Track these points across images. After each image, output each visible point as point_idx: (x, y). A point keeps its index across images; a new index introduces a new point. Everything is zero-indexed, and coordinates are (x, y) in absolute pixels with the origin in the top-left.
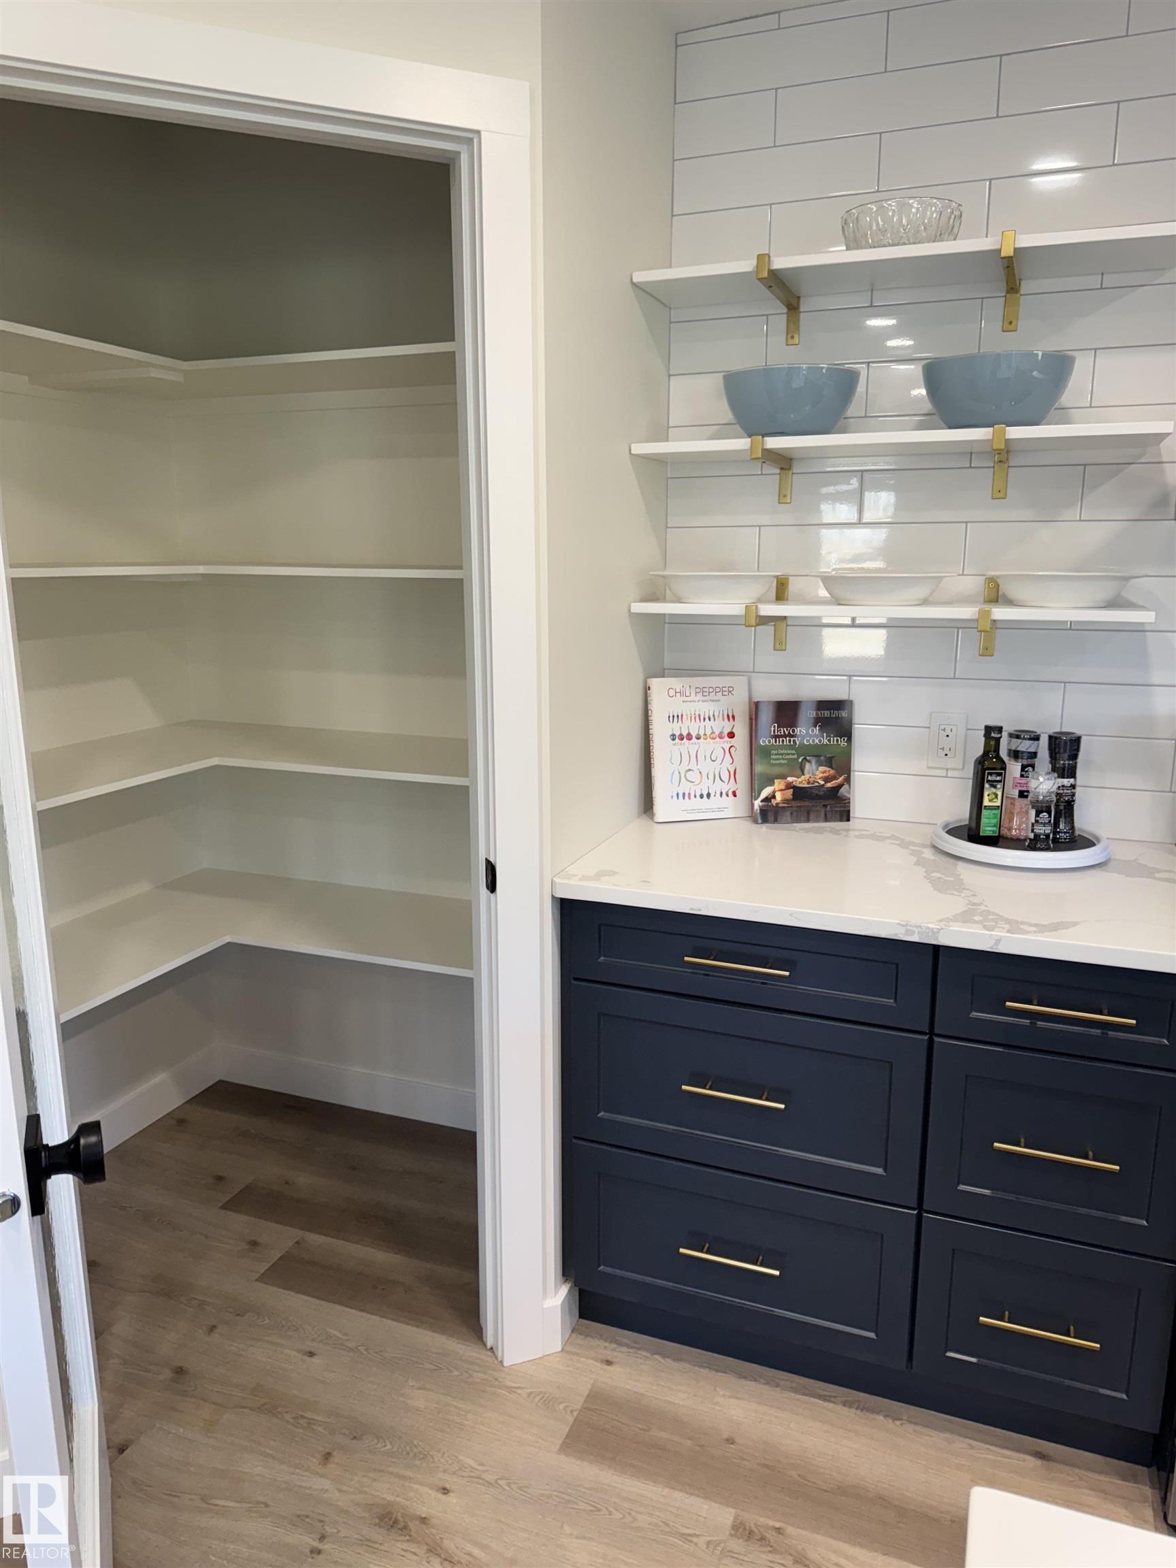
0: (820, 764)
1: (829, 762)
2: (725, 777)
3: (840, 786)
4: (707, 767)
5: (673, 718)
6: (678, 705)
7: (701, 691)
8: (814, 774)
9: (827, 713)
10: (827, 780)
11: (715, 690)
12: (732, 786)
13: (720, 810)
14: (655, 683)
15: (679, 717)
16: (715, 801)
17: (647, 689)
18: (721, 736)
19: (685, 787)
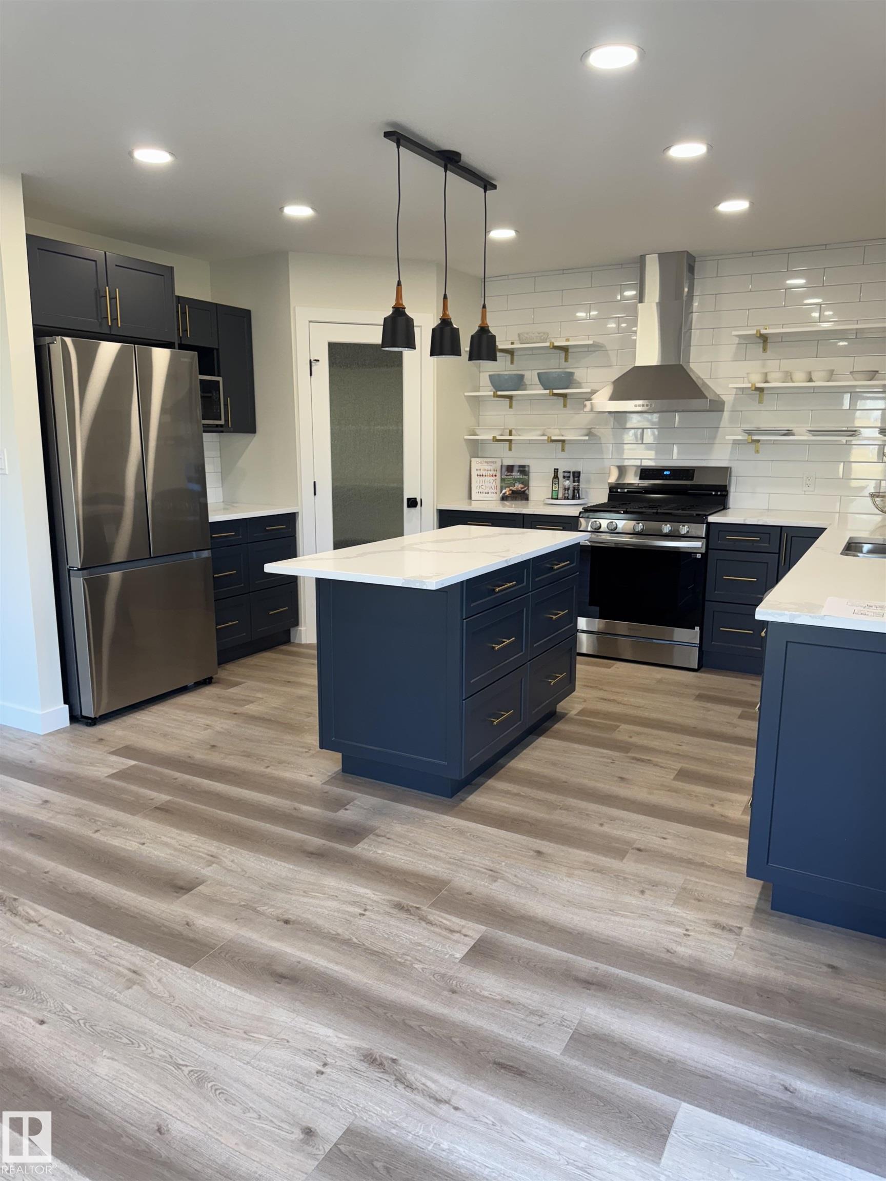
0: (519, 484)
1: (522, 483)
2: (493, 488)
3: (525, 490)
4: (487, 484)
5: (478, 470)
6: (479, 466)
7: (486, 462)
8: (518, 486)
9: (521, 469)
10: (522, 488)
11: (491, 462)
12: (495, 491)
13: (492, 497)
14: (473, 460)
15: (480, 470)
16: (490, 495)
17: (471, 461)
18: (492, 476)
19: (481, 490)
